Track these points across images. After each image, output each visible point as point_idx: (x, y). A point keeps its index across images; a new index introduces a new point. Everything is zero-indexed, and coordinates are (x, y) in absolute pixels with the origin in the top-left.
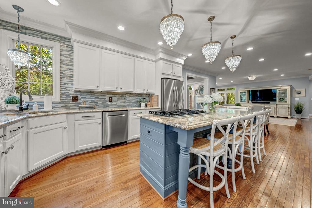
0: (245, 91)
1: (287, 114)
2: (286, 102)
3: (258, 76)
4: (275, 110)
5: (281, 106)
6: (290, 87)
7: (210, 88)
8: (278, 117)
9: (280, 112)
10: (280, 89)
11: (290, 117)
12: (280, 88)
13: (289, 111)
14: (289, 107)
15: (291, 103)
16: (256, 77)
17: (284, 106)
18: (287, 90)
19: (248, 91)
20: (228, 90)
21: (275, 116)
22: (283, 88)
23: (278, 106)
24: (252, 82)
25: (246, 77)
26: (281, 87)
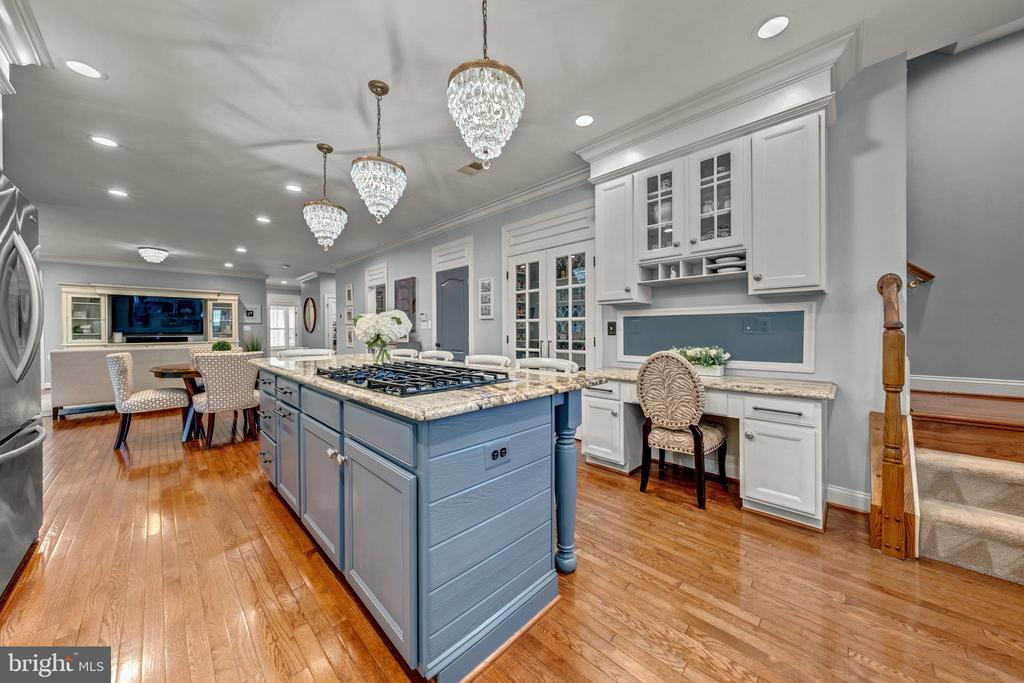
2: (229, 336)
3: (177, 252)
6: (237, 298)
10: (215, 300)
12: (216, 297)
15: (239, 338)
16: (167, 254)
18: (230, 304)
19: (109, 296)
22: (223, 299)
24: (153, 270)
25: (130, 247)
26: (219, 294)
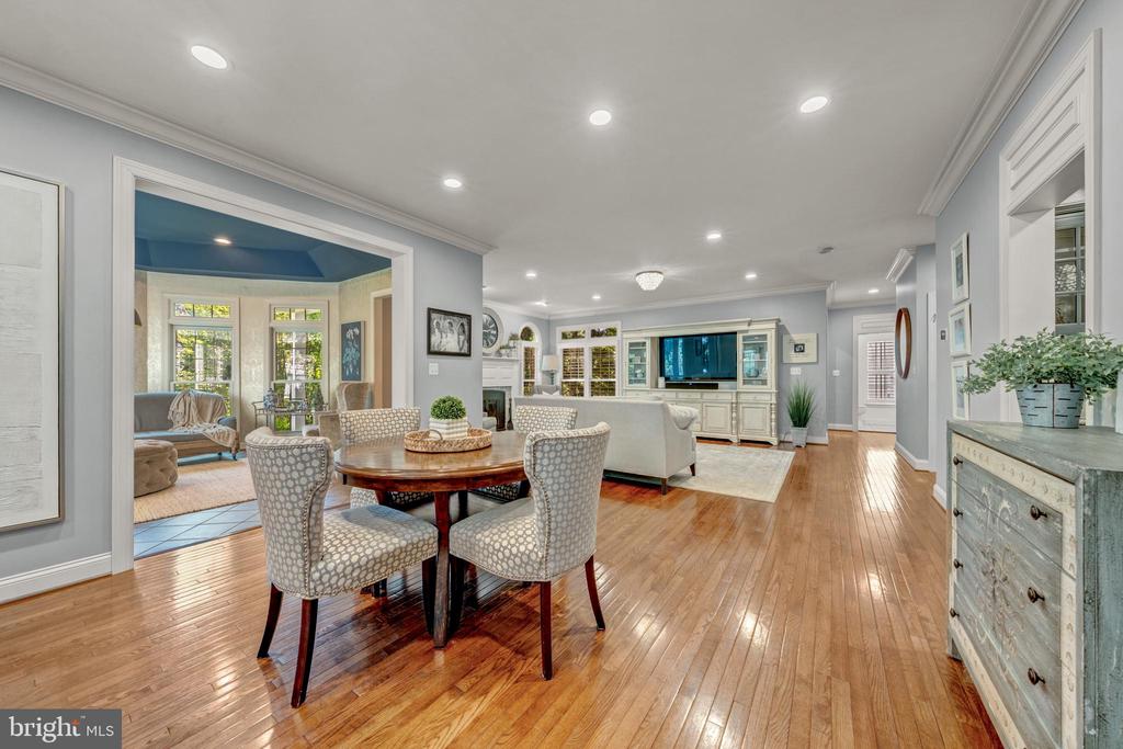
0: (646, 338)
1: (768, 430)
2: (764, 382)
4: (734, 415)
5: (750, 398)
6: (773, 325)
7: (430, 311)
8: (744, 442)
9: (746, 422)
10: (747, 331)
11: (774, 441)
12: (745, 327)
13: (773, 416)
14: (774, 401)
15: (779, 386)
16: (662, 277)
17: (759, 397)
18: (765, 336)
19: (654, 338)
20: (595, 334)
21: (734, 439)
22: (756, 329)
23: (743, 398)
25: (630, 275)
